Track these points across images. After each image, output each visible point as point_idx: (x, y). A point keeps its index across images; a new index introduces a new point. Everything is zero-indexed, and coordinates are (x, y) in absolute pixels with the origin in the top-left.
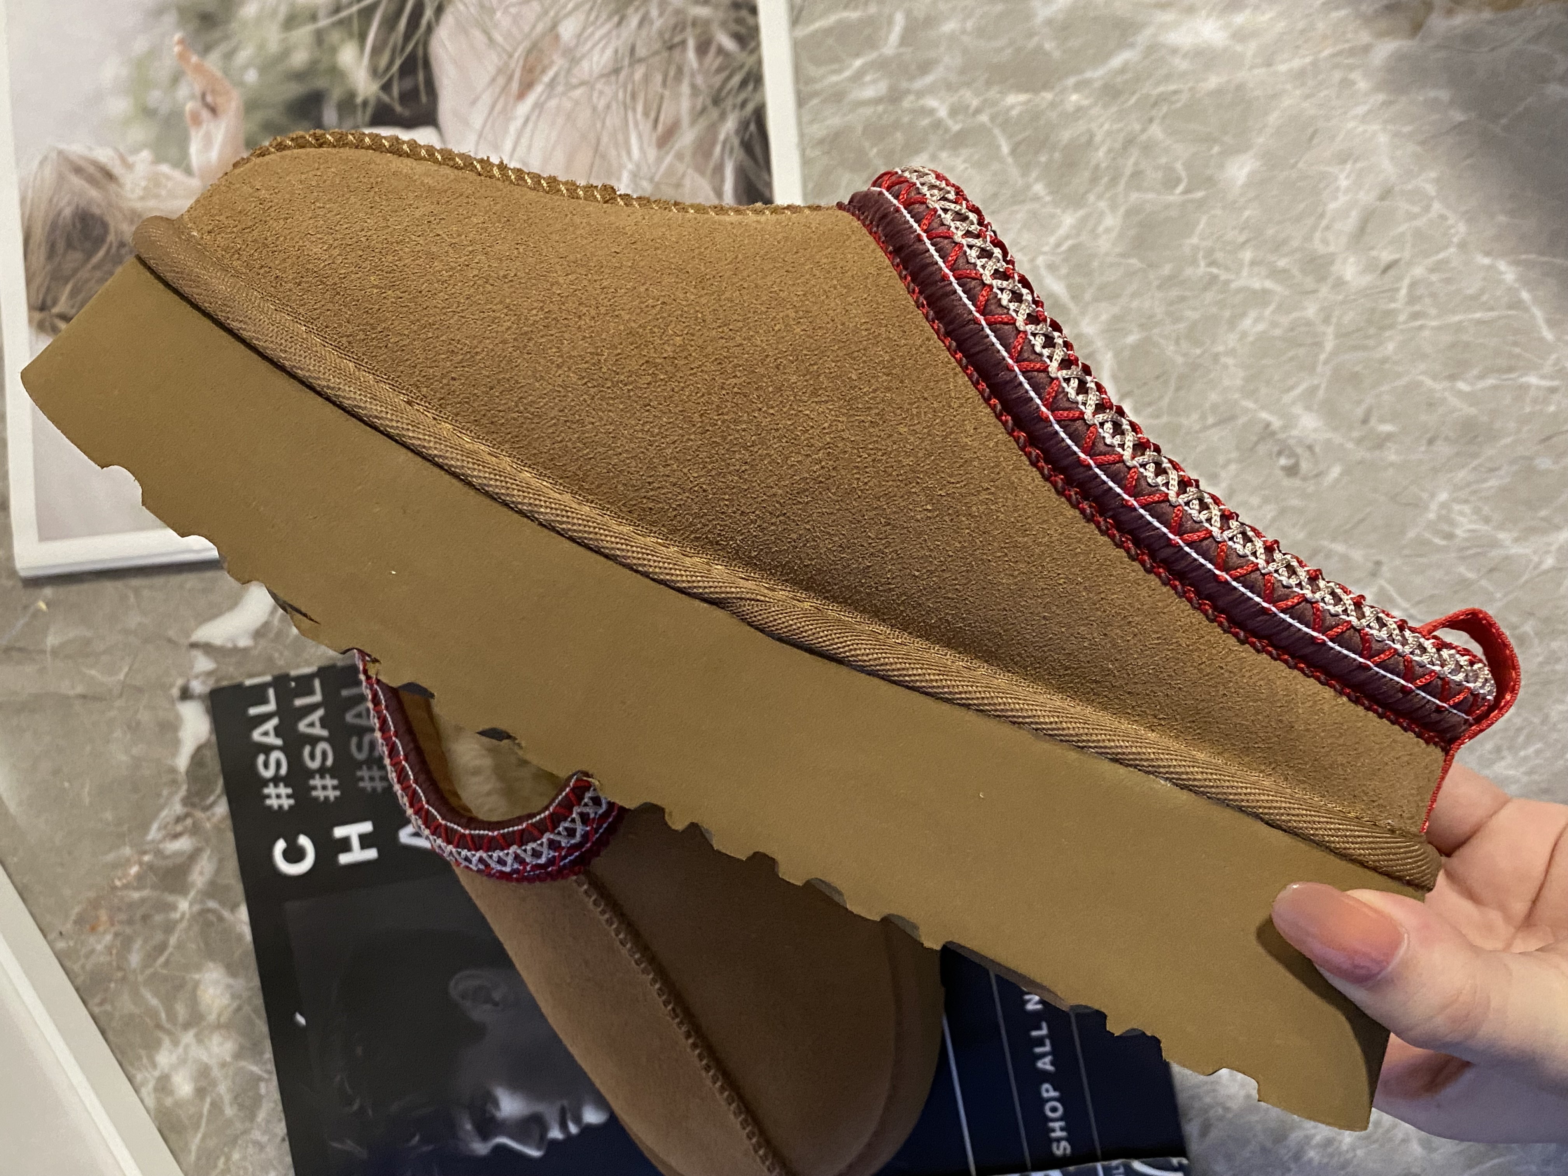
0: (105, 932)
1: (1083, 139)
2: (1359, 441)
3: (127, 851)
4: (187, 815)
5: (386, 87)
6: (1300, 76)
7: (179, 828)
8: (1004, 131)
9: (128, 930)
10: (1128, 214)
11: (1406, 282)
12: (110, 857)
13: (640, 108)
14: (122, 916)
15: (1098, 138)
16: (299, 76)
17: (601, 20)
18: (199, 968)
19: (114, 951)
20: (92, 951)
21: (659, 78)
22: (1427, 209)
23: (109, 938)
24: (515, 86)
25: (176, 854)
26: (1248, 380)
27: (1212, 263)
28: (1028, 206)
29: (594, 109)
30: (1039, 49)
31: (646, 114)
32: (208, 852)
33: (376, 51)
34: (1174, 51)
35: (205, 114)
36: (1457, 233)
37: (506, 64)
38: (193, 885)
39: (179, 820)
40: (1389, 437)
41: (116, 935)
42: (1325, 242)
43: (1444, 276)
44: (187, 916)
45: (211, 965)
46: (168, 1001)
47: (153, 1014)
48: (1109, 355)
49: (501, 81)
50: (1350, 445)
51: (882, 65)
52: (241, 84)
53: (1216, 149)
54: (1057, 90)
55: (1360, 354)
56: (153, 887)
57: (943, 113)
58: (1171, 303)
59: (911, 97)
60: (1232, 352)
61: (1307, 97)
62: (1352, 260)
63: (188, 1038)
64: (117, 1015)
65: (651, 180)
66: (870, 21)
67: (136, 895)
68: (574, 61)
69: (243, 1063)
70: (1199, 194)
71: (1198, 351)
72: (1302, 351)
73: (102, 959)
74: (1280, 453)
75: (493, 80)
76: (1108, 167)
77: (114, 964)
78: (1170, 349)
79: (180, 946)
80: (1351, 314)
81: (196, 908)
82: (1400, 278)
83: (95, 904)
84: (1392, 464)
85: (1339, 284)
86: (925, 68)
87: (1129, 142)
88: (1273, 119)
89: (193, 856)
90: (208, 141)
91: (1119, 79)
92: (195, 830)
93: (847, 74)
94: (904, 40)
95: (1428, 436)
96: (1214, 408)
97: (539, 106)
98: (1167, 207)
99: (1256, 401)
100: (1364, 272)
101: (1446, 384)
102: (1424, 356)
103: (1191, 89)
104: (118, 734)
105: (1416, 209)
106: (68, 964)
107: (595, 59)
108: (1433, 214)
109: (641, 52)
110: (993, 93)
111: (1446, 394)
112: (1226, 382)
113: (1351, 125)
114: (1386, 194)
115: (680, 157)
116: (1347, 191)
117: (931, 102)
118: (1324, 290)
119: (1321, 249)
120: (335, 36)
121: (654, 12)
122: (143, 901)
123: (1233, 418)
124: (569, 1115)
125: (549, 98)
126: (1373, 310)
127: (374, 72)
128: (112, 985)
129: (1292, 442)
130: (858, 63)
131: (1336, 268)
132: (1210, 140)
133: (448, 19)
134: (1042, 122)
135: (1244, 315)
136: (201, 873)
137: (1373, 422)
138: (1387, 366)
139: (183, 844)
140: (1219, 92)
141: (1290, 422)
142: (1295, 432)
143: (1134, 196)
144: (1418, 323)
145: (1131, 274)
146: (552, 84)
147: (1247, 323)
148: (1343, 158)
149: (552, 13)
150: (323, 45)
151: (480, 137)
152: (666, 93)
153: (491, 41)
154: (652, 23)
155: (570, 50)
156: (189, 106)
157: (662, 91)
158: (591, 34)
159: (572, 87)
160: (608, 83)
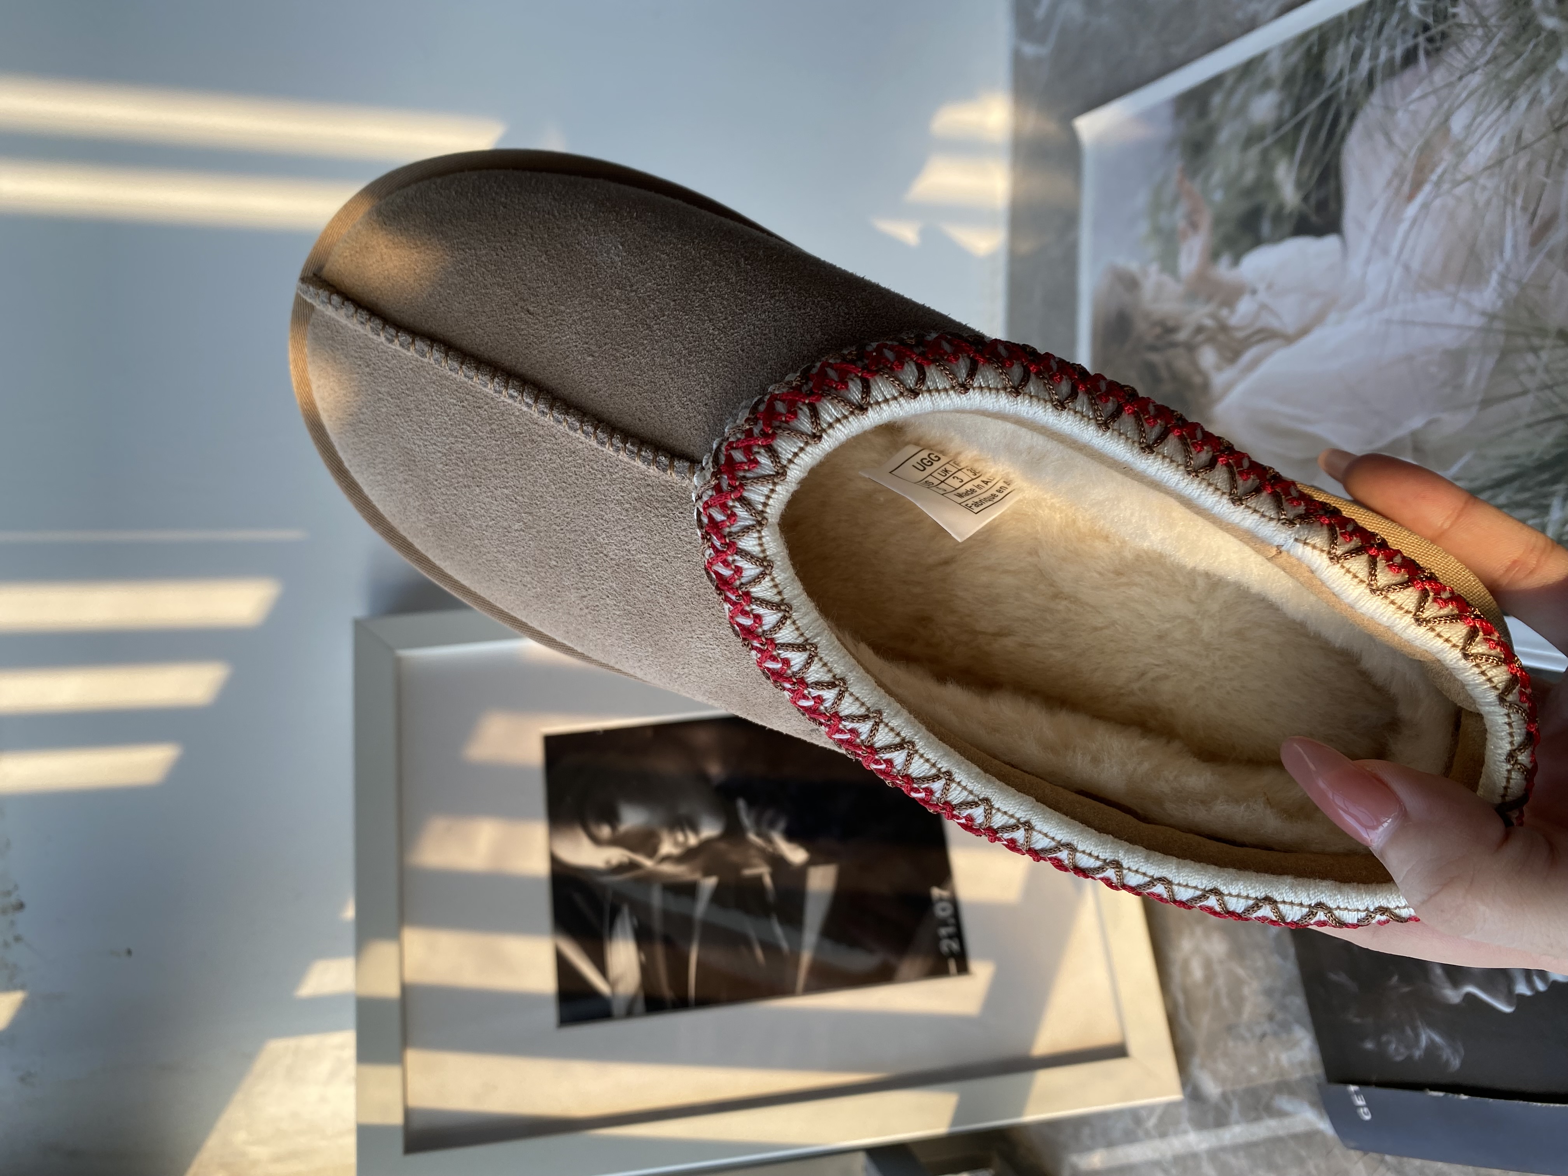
5: (1306, 199)
13: (1519, 202)
17: (1492, 107)
21: (1542, 165)
24: (1406, 188)
29: (1475, 206)
31: (1524, 209)
35: (1189, 229)
37: (1401, 166)
49: (1396, 183)
68: (1461, 156)
75: (1389, 183)
90: (1190, 253)
97: (1425, 206)
107: (1482, 150)
109: (1528, 137)
115: (1550, 255)
125: (1435, 197)
127: (1299, 184)
146: (1438, 184)
149: (1446, 106)
150: (1266, 163)
151: (1374, 241)
152: (1549, 181)
153: (1391, 143)
154: (1542, 102)
155: (1459, 143)
156: (1182, 224)
157: (1545, 180)
158: (1481, 124)
159: (1457, 184)
160: (1492, 176)
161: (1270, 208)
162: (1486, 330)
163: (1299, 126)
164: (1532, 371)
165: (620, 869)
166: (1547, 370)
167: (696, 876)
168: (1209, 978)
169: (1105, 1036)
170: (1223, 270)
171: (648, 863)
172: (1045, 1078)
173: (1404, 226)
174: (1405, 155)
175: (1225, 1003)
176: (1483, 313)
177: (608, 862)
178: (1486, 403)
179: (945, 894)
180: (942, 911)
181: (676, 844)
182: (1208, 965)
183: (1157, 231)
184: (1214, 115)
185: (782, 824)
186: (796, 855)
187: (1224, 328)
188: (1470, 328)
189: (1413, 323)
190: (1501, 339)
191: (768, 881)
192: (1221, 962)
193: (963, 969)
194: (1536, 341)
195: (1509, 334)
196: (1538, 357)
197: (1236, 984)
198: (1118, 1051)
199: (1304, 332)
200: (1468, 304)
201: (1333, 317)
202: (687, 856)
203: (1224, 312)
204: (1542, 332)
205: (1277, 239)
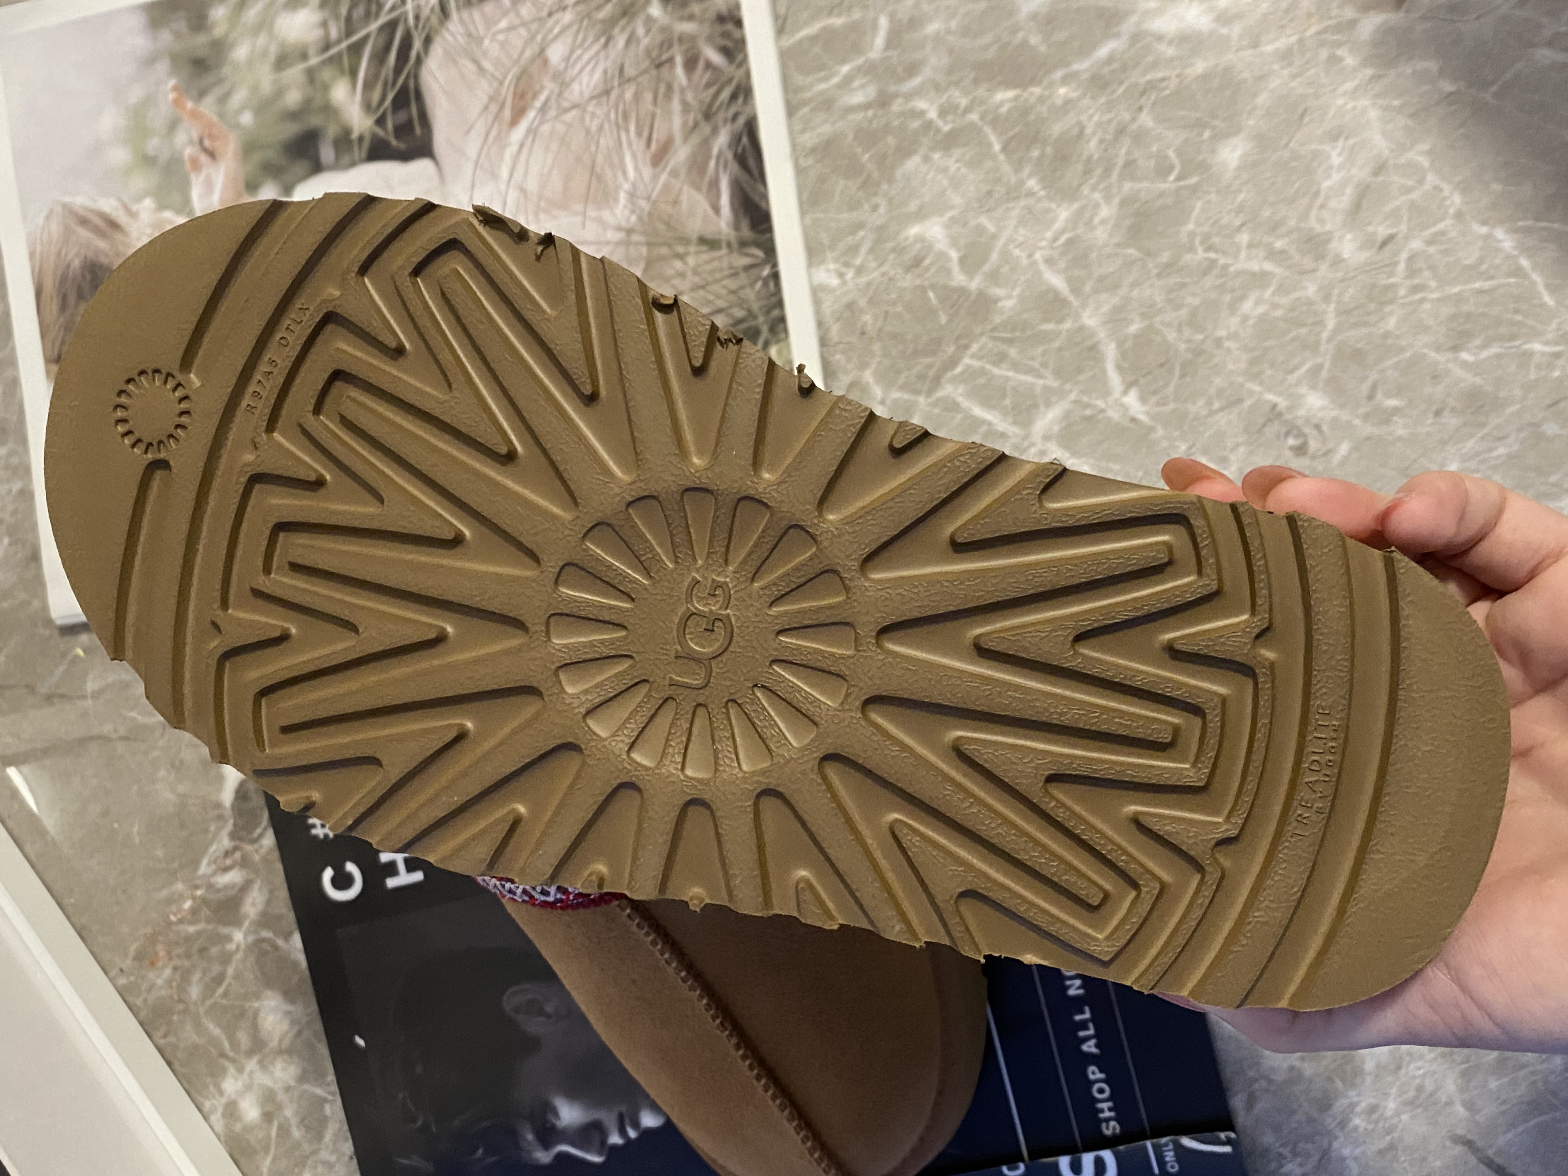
0: (164, 967)
1: (1075, 131)
2: (1366, 417)
3: (179, 886)
4: (236, 849)
5: (380, 122)
6: (1286, 56)
7: (228, 862)
8: (994, 129)
9: (186, 963)
10: (1123, 203)
11: (1404, 256)
12: (164, 893)
13: (632, 128)
14: (180, 950)
15: (1089, 131)
16: (294, 115)
17: (588, 41)
18: (257, 996)
19: (174, 984)
20: (152, 986)
21: (648, 97)
22: (1421, 181)
23: (168, 972)
24: (507, 113)
25: (226, 887)
26: (1253, 362)
27: (1209, 248)
28: (1022, 203)
29: (587, 132)
30: (1025, 44)
31: (639, 134)
32: (259, 882)
33: (368, 86)
34: (1160, 38)
35: (204, 158)
36: (1453, 203)
37: (497, 92)
38: (246, 916)
39: (227, 854)
40: (1396, 411)
41: (175, 969)
42: (1321, 221)
43: (1442, 247)
44: (243, 946)
45: (269, 993)
46: (230, 1031)
47: (214, 1042)
48: (1113, 346)
49: (494, 108)
50: (1357, 422)
51: (869, 70)
52: (238, 126)
53: (1207, 134)
54: (1045, 83)
55: (1364, 330)
56: (208, 922)
57: (932, 114)
58: (1170, 291)
59: (900, 100)
60: (1233, 336)
61: (1294, 77)
62: (1349, 236)
63: (252, 1064)
64: (182, 1045)
65: (648, 198)
66: (854, 27)
67: (191, 929)
68: (564, 85)
69: (307, 1086)
70: (1194, 180)
71: (1200, 337)
72: (1303, 331)
73: (163, 992)
74: (1287, 434)
75: (486, 108)
76: (1100, 158)
77: (176, 997)
78: (1171, 336)
79: (237, 977)
80: (1351, 291)
81: (251, 938)
82: (1396, 253)
83: (152, 940)
84: (1399, 438)
85: (1338, 261)
86: (912, 69)
87: (1121, 131)
88: (1262, 99)
89: (245, 887)
90: (209, 185)
91: (1106, 70)
92: (245, 863)
93: (835, 80)
94: (890, 44)
95: (1434, 408)
96: (1220, 393)
97: (532, 131)
98: (1161, 195)
99: (1261, 383)
100: (1361, 249)
101: (1450, 355)
102: (1426, 329)
103: (1178, 76)
104: (162, 773)
105: (1410, 183)
106: (131, 999)
107: (585, 80)
108: (1427, 186)
109: (630, 71)
110: (981, 92)
111: (1450, 366)
112: (1231, 366)
113: (1340, 102)
114: (1380, 169)
115: (674, 173)
116: (1341, 167)
117: (921, 104)
118: (1323, 269)
119: (1318, 228)
120: (326, 74)
121: (641, 31)
122: (199, 933)
123: (1240, 401)
124: (627, 1121)
125: (542, 123)
126: (1374, 286)
127: (367, 107)
128: (175, 1018)
129: (1299, 422)
130: (845, 69)
131: (1334, 245)
132: (1199, 125)
133: (437, 49)
134: (1032, 117)
135: (1243, 298)
136: (253, 904)
137: (1379, 396)
138: (1390, 341)
139: (234, 877)
140: (1205, 77)
141: (1296, 401)
142: (1301, 412)
143: (1127, 186)
144: (1418, 297)
145: (1129, 264)
146: (543, 109)
147: (1247, 306)
148: (1334, 136)
149: (539, 38)
150: (316, 83)
152: (658, 111)
153: (480, 69)
154: (639, 42)
155: (559, 73)
157: (654, 109)
158: (580, 56)
159: (564, 110)
160: (599, 104)
161: (332, 131)
162: (624, 244)
163: (356, 49)
164: (680, 276)
176: (619, 229)
183: (145, 161)
184: (219, 30)
190: (642, 251)
194: (680, 249)
195: (650, 245)
196: (685, 263)
200: (600, 221)
204: (684, 241)
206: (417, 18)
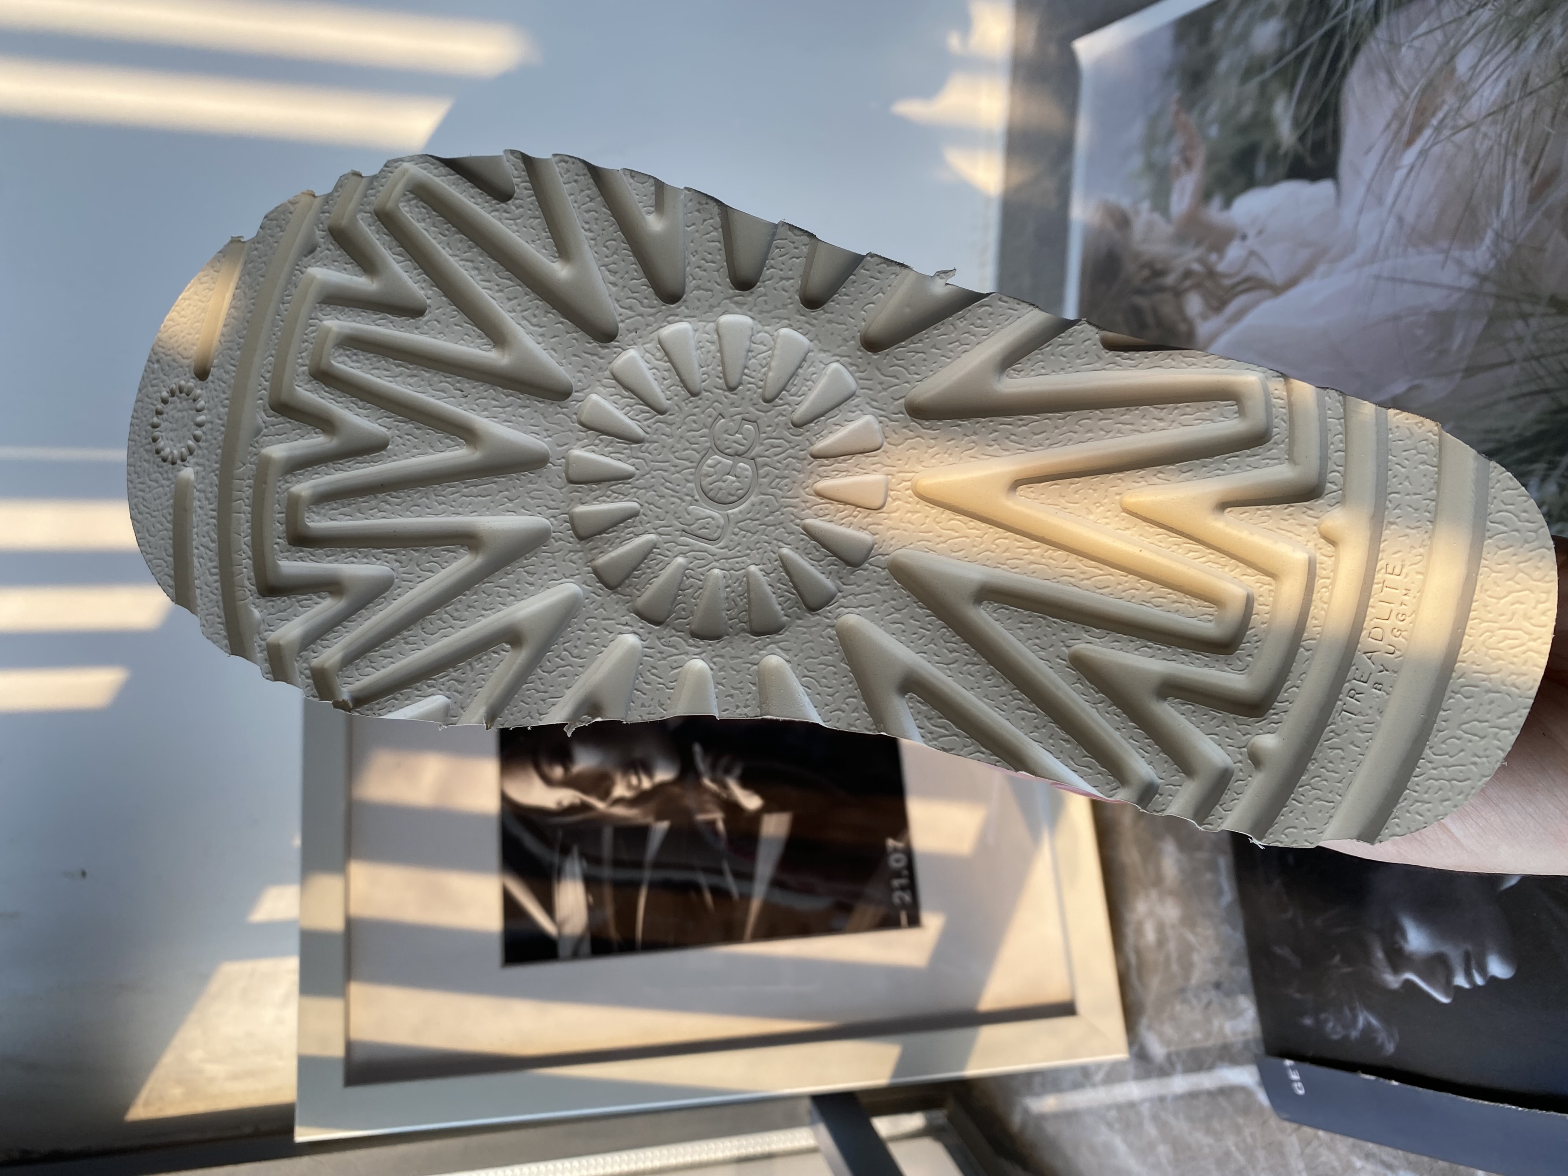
13: (1521, 153)
16: (1244, 129)
17: (1499, 46)
21: (1548, 114)
24: (1406, 131)
29: (1475, 155)
31: (1525, 161)
33: (1301, 100)
35: (1183, 166)
37: (1402, 107)
49: (1394, 126)
68: (1465, 99)
75: (1388, 126)
97: (1424, 153)
107: (1486, 94)
109: (1536, 82)
115: (1548, 214)
120: (1274, 87)
125: (1434, 144)
133: (1361, 61)
146: (1438, 129)
149: (1452, 43)
150: (1265, 98)
151: (1369, 189)
152: (1553, 132)
153: (1393, 82)
154: (1552, 44)
155: (1463, 85)
156: (1176, 160)
157: (1550, 130)
158: (1488, 63)
159: (1458, 130)
160: (1495, 123)
161: (1266, 147)
162: (1475, 292)
163: (1300, 58)
164: (1519, 339)
165: (572, 809)
166: (1535, 339)
167: (649, 820)
168: (1161, 942)
169: (1054, 993)
170: (1214, 213)
171: (600, 805)
172: (988, 1033)
173: (1400, 174)
174: (1407, 97)
175: (1175, 967)
176: (1475, 274)
177: (559, 803)
178: (1470, 371)
179: (900, 845)
180: (896, 862)
181: (629, 786)
182: (1161, 928)
183: (1150, 166)
184: (1215, 43)
185: (738, 771)
186: (751, 802)
187: (1211, 274)
188: (1460, 289)
189: (1403, 281)
190: (1491, 302)
191: (721, 826)
192: (1173, 927)
193: (914, 921)
194: (1527, 308)
195: (1498, 297)
196: (1527, 325)
197: (1186, 951)
198: (1067, 1009)
199: (1292, 283)
200: (1460, 263)
201: (1322, 268)
202: (640, 799)
203: (1213, 257)
204: (1534, 298)
205: (1271, 181)
206: (1353, 23)
